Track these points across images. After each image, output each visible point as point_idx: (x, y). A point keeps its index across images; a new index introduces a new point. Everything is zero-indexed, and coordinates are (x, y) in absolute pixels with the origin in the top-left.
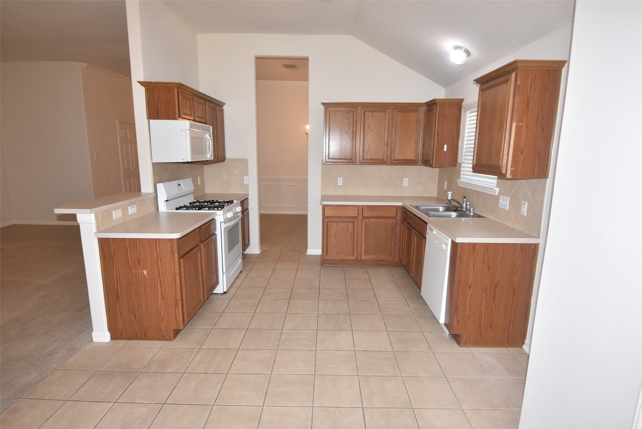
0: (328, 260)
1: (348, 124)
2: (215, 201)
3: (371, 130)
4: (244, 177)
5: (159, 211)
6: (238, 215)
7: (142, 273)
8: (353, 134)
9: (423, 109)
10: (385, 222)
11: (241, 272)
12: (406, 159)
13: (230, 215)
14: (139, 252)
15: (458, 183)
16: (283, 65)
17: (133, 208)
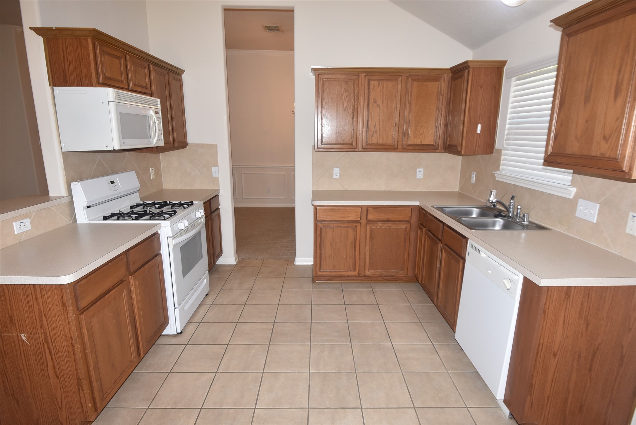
0: (322, 276)
1: (347, 96)
2: (168, 202)
3: (378, 106)
4: (212, 167)
5: (78, 222)
6: (199, 221)
7: (19, 338)
8: (354, 110)
9: (447, 77)
10: (396, 227)
11: (207, 295)
12: (422, 143)
13: (183, 225)
14: (10, 305)
15: (496, 176)
16: (263, 26)
17: (23, 224)
